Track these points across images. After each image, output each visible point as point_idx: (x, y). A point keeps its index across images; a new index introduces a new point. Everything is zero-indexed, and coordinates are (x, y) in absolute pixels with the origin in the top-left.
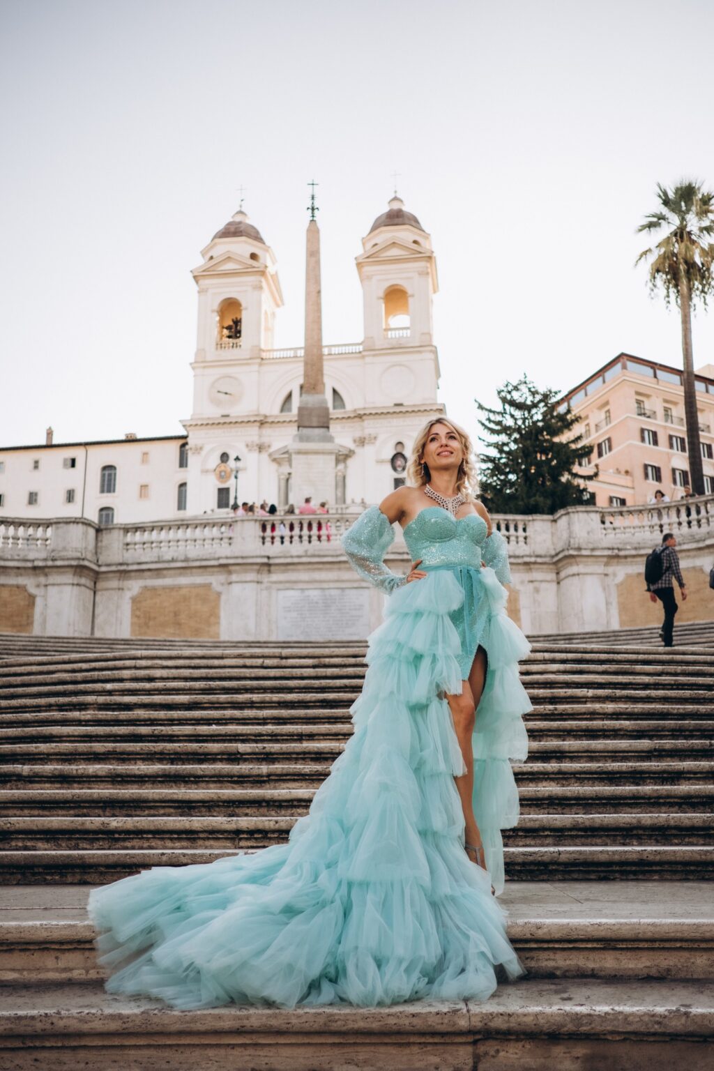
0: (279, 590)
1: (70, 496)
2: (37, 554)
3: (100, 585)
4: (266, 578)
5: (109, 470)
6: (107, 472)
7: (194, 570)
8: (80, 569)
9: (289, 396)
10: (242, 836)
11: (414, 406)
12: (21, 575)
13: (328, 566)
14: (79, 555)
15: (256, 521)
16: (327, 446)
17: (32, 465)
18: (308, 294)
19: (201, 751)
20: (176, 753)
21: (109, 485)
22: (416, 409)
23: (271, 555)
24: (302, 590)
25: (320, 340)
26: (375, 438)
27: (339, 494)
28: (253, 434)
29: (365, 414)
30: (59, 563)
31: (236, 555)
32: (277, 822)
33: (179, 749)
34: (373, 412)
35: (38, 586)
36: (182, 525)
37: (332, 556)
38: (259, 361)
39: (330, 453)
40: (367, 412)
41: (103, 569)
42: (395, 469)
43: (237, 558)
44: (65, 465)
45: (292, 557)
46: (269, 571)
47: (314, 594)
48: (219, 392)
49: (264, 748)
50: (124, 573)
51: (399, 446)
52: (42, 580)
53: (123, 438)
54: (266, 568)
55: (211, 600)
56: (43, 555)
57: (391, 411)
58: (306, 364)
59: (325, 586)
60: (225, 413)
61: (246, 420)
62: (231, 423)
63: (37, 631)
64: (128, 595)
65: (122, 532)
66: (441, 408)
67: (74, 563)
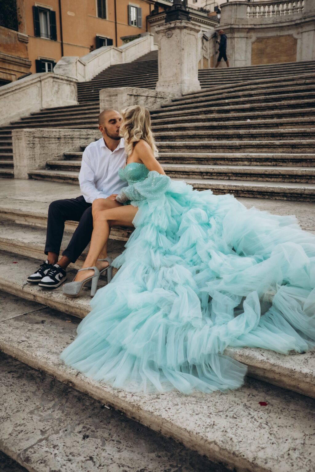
2: (297, 17)
12: (290, 29)
30: (308, 20)
35: (298, 34)
52: (300, 30)
56: (300, 17)
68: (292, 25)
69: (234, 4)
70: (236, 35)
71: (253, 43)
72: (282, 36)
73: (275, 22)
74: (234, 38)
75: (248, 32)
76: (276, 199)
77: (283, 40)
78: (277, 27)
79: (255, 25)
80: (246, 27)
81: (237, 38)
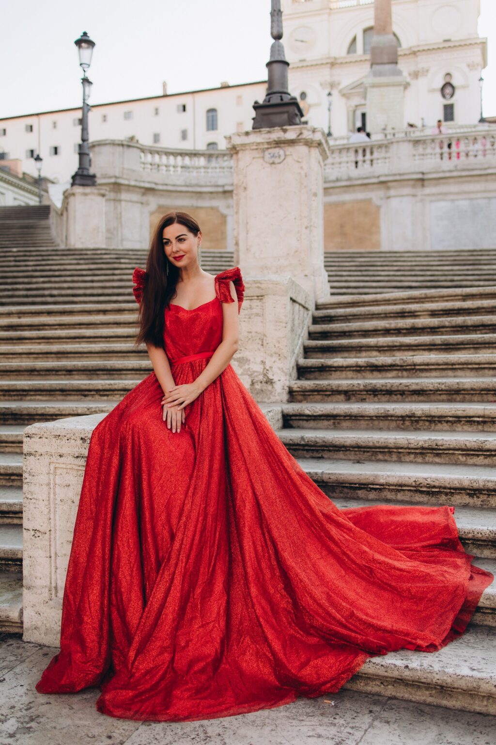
0: (432, 201)
1: (184, 135)
2: (224, 180)
4: (420, 192)
5: (212, 111)
6: (211, 114)
7: (356, 188)
9: (354, 40)
11: (461, 40)
12: (214, 198)
13: (476, 178)
15: (410, 141)
16: (397, 79)
17: (153, 112)
21: (213, 125)
22: (462, 43)
23: (425, 171)
24: (453, 201)
26: (427, 71)
28: (325, 74)
29: (419, 51)
31: (394, 172)
34: (426, 48)
35: (228, 207)
36: (344, 149)
37: (481, 169)
38: (328, 11)
39: (399, 85)
40: (421, 49)
42: (444, 96)
43: (395, 175)
44: (178, 111)
45: (444, 172)
46: (423, 186)
47: (463, 204)
48: (297, 40)
51: (448, 77)
53: (219, 86)
54: (420, 183)
55: (371, 213)
56: (230, 180)
57: (441, 46)
58: (376, 9)
59: (473, 196)
60: (302, 57)
61: (319, 62)
62: (307, 66)
66: (484, 41)
68: (217, 193)
69: (119, 145)
70: (124, 196)
71: (152, 213)
72: (201, 208)
73: (188, 184)
74: (120, 201)
75: (144, 194)
77: (203, 215)
78: (193, 192)
79: (156, 184)
80: (142, 185)
81: (126, 201)
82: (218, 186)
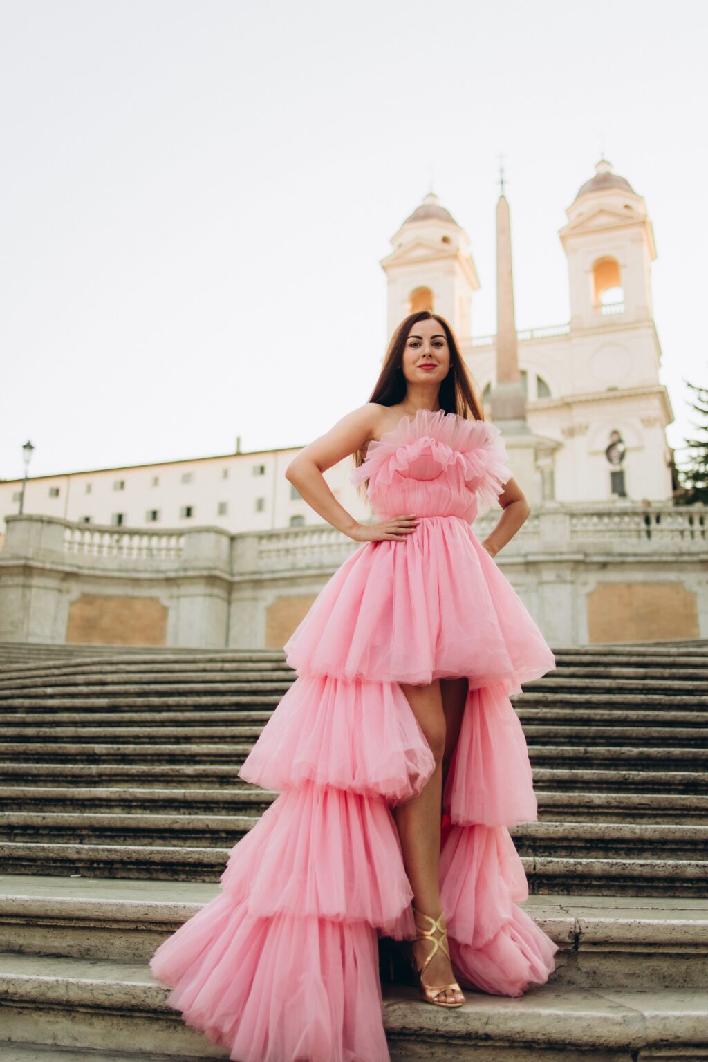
1: (260, 505)
2: (168, 564)
3: (235, 595)
8: (212, 580)
9: (489, 387)
10: (16, 832)
11: (630, 389)
12: (154, 587)
14: (209, 564)
16: (524, 439)
17: (221, 474)
18: (499, 274)
19: (60, 751)
20: (38, 754)
22: (633, 393)
25: (513, 323)
26: (587, 428)
27: (547, 491)
29: (574, 403)
30: (191, 573)
32: (44, 818)
33: (40, 750)
34: (584, 399)
35: (171, 597)
39: (527, 446)
40: (577, 399)
41: (237, 579)
42: (610, 460)
44: (254, 473)
49: (119, 749)
50: (258, 583)
51: (615, 436)
52: (175, 591)
56: (176, 565)
57: (604, 396)
58: (499, 351)
63: (169, 643)
64: (262, 605)
65: (256, 540)
66: (663, 389)
67: (205, 573)
68: (158, 580)
69: (37, 521)
70: (36, 581)
71: (72, 603)
72: (137, 598)
73: (123, 568)
74: (30, 587)
75: (62, 580)
76: (204, 881)
77: (138, 606)
78: (128, 579)
79: (79, 567)
80: (61, 568)
81: (39, 587)
82: (158, 571)
